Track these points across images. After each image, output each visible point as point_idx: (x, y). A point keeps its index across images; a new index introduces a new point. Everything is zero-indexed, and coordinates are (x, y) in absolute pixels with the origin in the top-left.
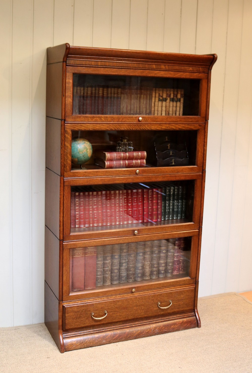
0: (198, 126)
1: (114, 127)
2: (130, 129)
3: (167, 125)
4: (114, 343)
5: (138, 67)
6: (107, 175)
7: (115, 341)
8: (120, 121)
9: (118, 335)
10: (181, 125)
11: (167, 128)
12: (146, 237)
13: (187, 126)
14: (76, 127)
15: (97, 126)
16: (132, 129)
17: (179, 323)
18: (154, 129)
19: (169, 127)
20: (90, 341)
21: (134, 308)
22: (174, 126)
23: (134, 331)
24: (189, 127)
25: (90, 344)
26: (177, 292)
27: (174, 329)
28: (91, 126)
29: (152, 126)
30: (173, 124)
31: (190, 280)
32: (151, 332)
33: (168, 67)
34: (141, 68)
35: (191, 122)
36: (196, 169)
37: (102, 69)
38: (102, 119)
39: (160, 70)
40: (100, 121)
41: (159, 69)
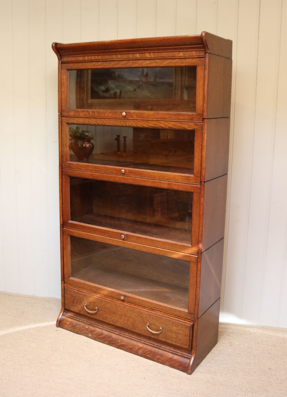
0: (193, 125)
1: (101, 122)
2: (116, 124)
3: (154, 122)
4: (98, 341)
5: (121, 58)
6: (96, 170)
7: (99, 340)
8: (106, 115)
9: (103, 336)
10: (171, 123)
11: (154, 126)
12: (136, 245)
13: (179, 125)
14: (70, 120)
15: (86, 121)
16: (118, 125)
17: (167, 357)
18: (141, 126)
19: (157, 125)
20: (80, 328)
21: (123, 317)
22: (163, 123)
23: (119, 340)
24: (181, 125)
25: (79, 331)
26: (168, 320)
27: (159, 360)
28: (81, 120)
29: (138, 123)
30: (162, 122)
31: (187, 314)
32: (134, 350)
33: (154, 55)
34: (124, 59)
35: (183, 119)
36: (192, 179)
37: (89, 63)
38: (90, 114)
39: (145, 59)
40: (88, 115)
41: (143, 59)
